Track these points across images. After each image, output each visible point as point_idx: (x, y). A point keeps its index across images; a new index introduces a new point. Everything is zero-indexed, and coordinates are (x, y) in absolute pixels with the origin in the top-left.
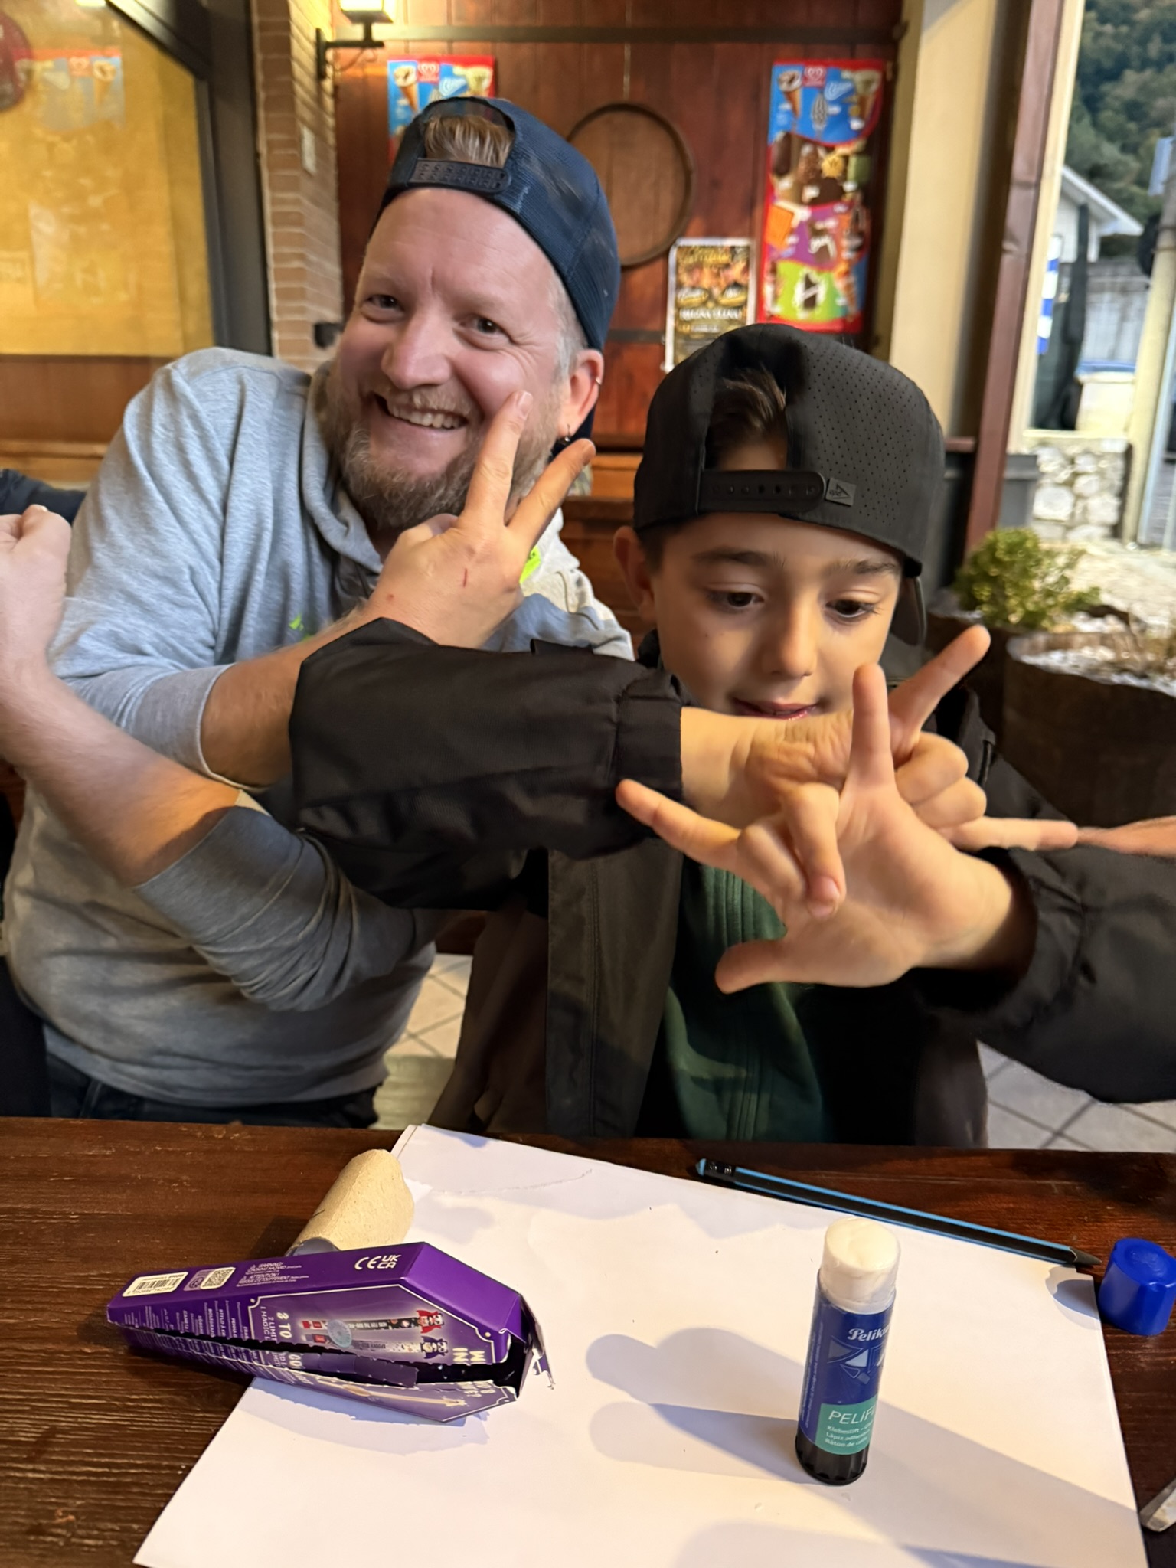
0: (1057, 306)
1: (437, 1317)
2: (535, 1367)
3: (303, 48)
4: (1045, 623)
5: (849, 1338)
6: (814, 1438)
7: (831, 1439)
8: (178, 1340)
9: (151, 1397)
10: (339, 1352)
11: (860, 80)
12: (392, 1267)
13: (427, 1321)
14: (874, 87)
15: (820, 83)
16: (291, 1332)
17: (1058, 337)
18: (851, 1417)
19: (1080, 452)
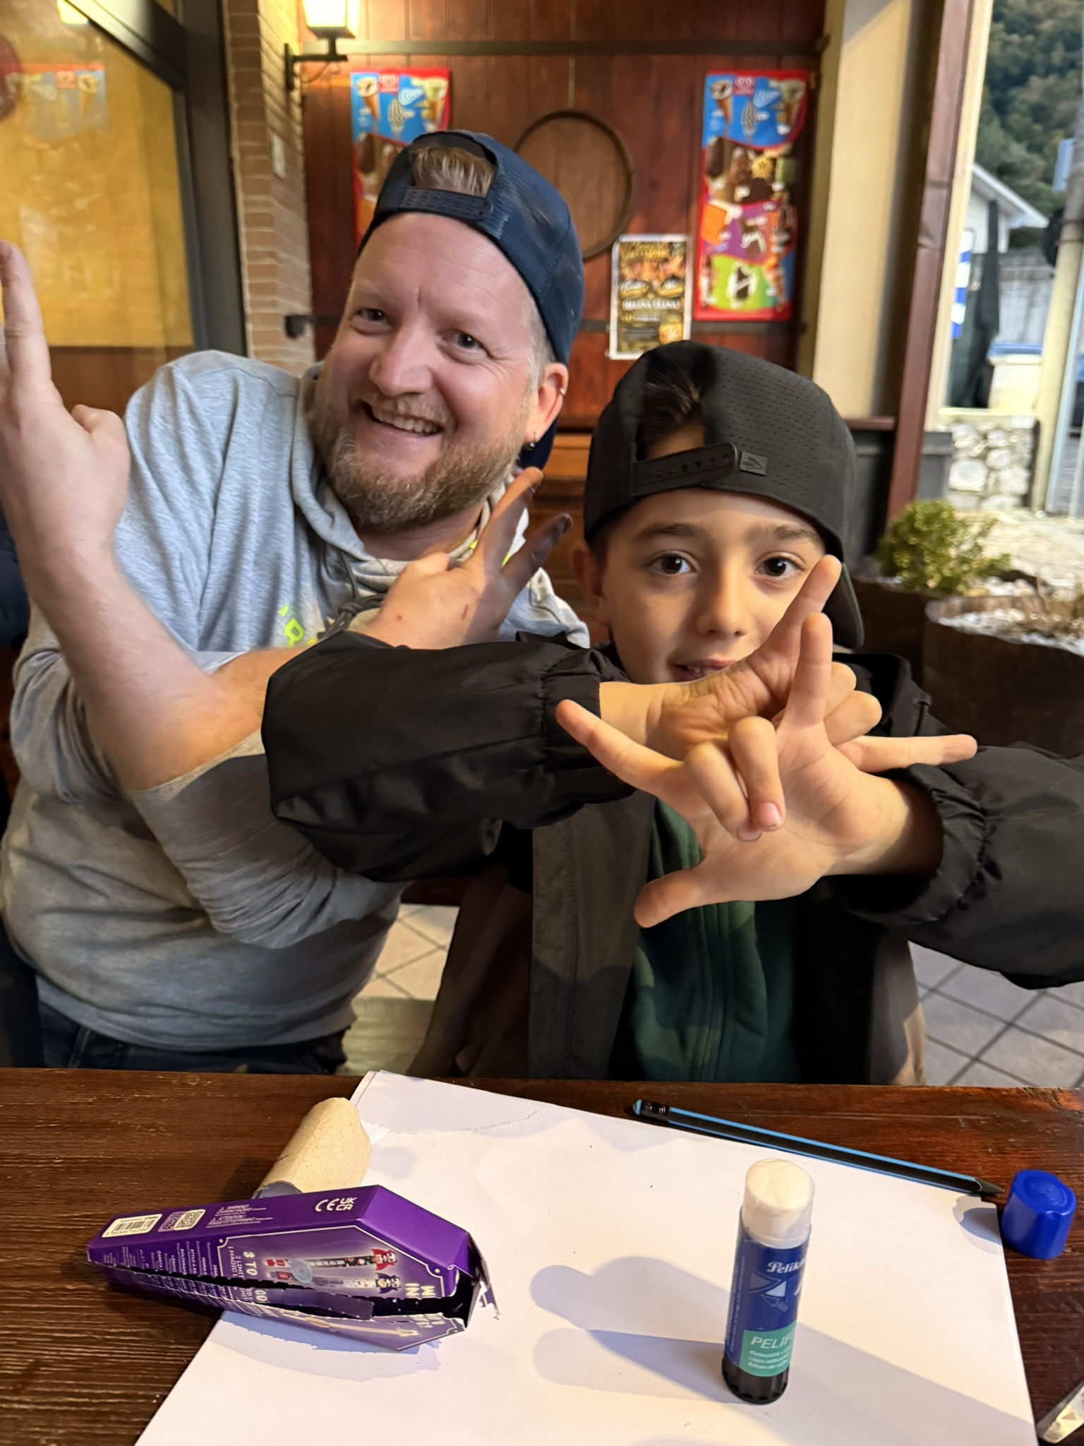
0: (970, 294)
1: (390, 1255)
2: (482, 1300)
3: (272, 62)
4: (961, 588)
5: (769, 1270)
6: (738, 1362)
7: (754, 1362)
8: (153, 1277)
9: (129, 1330)
10: (301, 1287)
11: (786, 88)
12: (349, 1208)
13: (381, 1259)
14: (799, 95)
15: (749, 92)
16: (256, 1269)
17: (971, 321)
18: (772, 1342)
19: (992, 428)
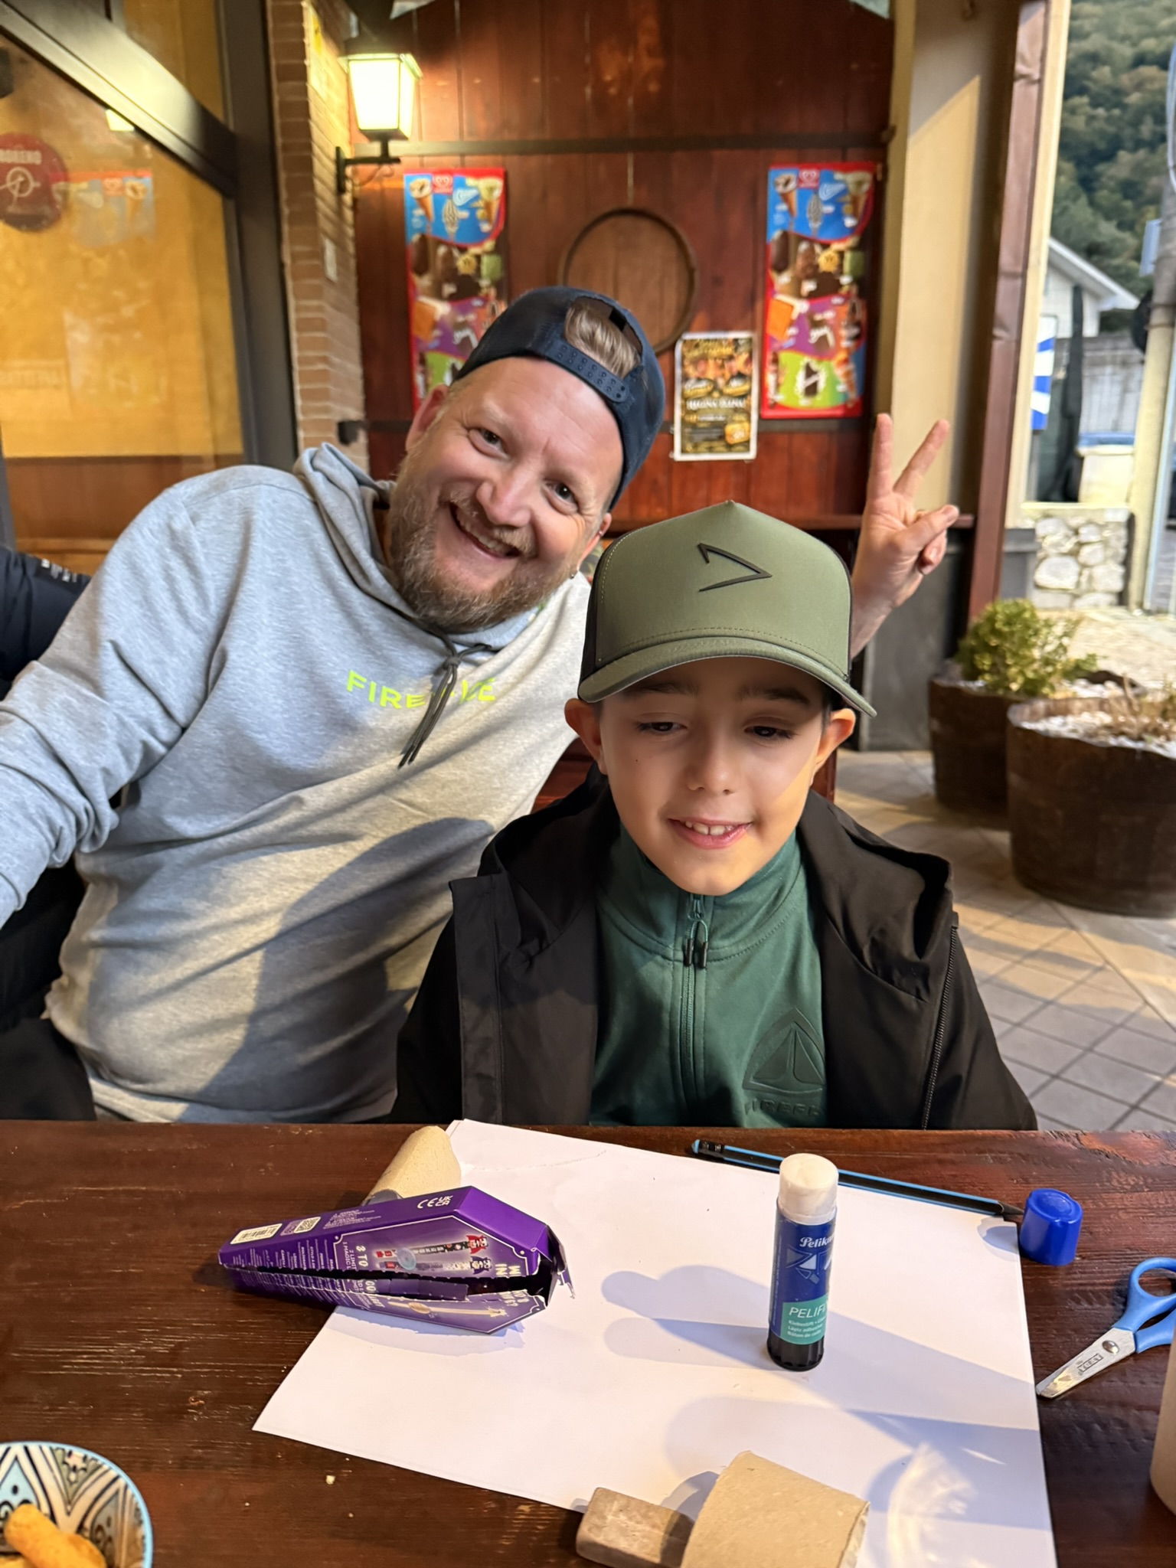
0: (1055, 383)
1: (483, 1240)
2: (560, 1282)
3: (324, 166)
4: (1046, 690)
5: (802, 1248)
6: (779, 1333)
7: (792, 1331)
8: (276, 1276)
10: (406, 1276)
11: (853, 181)
12: (447, 1204)
13: (475, 1244)
14: (866, 187)
15: (814, 185)
16: (367, 1261)
17: (1057, 412)
18: (807, 1312)
19: (1083, 522)
